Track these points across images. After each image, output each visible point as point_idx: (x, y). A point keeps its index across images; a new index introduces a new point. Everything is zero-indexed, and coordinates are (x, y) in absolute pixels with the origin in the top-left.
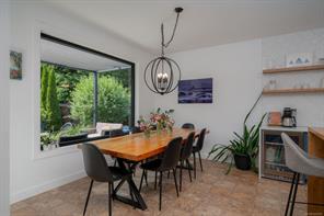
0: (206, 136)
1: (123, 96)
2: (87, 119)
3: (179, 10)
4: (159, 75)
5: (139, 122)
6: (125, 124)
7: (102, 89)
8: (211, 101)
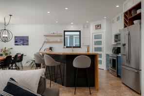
0: (24, 57)
3: (11, 15)
4: (4, 36)
8: (28, 45)
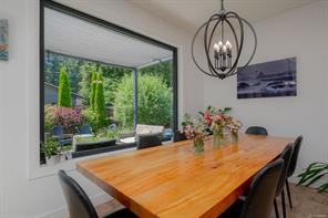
1: (166, 95)
2: (127, 121)
5: (184, 124)
6: (167, 126)
7: (143, 88)
